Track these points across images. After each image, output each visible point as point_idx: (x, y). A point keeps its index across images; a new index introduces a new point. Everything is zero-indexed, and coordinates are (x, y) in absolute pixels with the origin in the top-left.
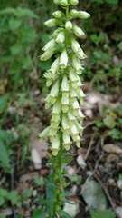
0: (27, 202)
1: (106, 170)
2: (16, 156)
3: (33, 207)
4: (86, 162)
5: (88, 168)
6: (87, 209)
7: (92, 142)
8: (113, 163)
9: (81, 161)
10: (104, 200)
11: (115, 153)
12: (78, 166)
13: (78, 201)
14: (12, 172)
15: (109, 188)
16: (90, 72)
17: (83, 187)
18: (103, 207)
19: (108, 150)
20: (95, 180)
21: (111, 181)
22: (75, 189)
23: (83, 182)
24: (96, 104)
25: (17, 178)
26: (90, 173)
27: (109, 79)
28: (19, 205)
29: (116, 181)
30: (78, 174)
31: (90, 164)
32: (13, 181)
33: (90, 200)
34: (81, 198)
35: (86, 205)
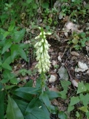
0: (35, 74)
1: (70, 63)
2: (30, 54)
3: (38, 77)
4: (62, 59)
5: (62, 62)
6: (60, 79)
7: (66, 50)
8: (74, 60)
9: (59, 58)
10: (67, 76)
11: (76, 56)
12: (58, 60)
13: (57, 75)
14: (29, 61)
15: (70, 71)
16: (69, 11)
17: (59, 70)
18: (67, 79)
19: (73, 54)
20: (65, 67)
21: (72, 68)
22: (55, 70)
23: (59, 68)
24: (71, 30)
25: (31, 64)
26: (63, 64)
27: (80, 15)
28: (32, 75)
29: (74, 69)
30: (58, 64)
31: (63, 60)
32: (29, 65)
33: (61, 76)
34: (58, 74)
35: (60, 77)
